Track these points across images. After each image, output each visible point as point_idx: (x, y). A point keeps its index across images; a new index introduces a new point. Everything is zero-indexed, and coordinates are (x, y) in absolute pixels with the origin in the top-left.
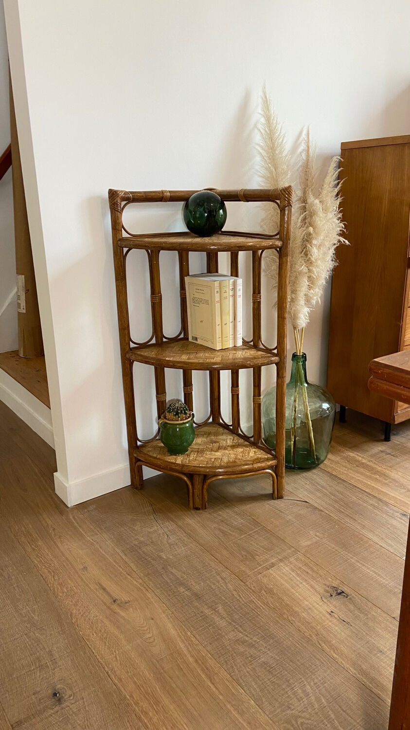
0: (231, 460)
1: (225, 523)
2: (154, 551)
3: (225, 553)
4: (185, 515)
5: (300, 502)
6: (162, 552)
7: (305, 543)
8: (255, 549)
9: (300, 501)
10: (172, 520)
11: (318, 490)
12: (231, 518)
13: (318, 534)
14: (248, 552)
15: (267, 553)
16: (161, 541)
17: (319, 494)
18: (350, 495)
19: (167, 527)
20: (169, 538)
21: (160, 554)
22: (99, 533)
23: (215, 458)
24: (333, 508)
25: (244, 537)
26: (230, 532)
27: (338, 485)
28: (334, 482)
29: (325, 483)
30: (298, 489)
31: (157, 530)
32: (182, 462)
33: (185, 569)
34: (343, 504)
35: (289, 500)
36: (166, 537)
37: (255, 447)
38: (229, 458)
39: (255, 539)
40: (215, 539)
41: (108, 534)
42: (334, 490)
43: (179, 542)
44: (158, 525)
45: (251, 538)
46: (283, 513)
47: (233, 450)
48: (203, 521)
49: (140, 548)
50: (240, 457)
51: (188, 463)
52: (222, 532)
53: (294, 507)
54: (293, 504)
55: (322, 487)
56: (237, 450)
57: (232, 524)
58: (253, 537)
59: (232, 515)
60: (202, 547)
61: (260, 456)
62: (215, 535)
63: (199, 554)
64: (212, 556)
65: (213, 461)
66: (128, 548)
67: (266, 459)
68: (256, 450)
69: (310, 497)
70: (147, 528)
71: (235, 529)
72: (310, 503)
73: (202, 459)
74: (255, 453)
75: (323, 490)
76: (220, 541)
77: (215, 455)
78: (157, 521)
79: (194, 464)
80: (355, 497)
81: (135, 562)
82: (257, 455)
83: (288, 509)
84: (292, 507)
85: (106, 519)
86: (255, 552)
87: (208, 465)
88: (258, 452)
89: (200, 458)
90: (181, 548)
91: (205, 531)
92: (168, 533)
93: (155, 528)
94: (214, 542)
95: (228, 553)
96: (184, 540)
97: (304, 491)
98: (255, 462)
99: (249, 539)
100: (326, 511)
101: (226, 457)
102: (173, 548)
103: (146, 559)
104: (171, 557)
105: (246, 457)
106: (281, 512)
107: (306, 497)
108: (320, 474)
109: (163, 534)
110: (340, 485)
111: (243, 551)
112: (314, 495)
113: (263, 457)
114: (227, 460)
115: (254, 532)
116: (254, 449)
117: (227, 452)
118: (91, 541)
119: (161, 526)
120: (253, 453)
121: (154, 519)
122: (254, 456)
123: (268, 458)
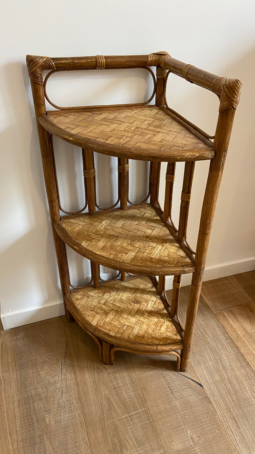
0: (141, 333)
1: (116, 391)
2: (42, 409)
3: (100, 434)
4: (88, 369)
5: (195, 384)
6: (49, 414)
7: (177, 445)
8: (128, 439)
9: (195, 382)
10: (75, 373)
11: (218, 371)
12: (124, 386)
13: (194, 436)
14: (120, 442)
15: (136, 448)
16: (54, 398)
17: (217, 378)
18: (247, 388)
19: (67, 381)
20: (62, 396)
21: (46, 416)
22: (11, 371)
23: (128, 326)
24: (223, 401)
25: (124, 418)
26: (116, 407)
27: (241, 369)
28: (238, 364)
29: (229, 363)
30: (200, 365)
31: (57, 381)
32: (97, 323)
33: (57, 444)
34: (236, 399)
35: (186, 377)
36: (60, 395)
37: (170, 319)
38: (140, 329)
39: (134, 424)
40: (99, 411)
41: (18, 373)
42: (233, 376)
43: (68, 405)
44: (60, 375)
45: (131, 421)
46: (173, 395)
47: (148, 319)
48: (99, 382)
49: (33, 402)
50: (150, 331)
51: (101, 327)
52: (109, 405)
53: (186, 389)
54: (188, 384)
55: (224, 367)
56: (152, 319)
57: (122, 395)
58: (133, 420)
59: (127, 382)
60: (83, 418)
61: (169, 334)
62: (102, 406)
63: (77, 428)
64: (86, 435)
65: (125, 329)
66: (24, 399)
67: (173, 341)
68: (169, 324)
69: (208, 379)
70: (50, 376)
71: (122, 403)
72: (204, 387)
73: (116, 324)
74: (167, 328)
75: (224, 372)
76: (102, 417)
77: (130, 321)
78: (62, 370)
79: (106, 329)
80: (251, 392)
81: (22, 419)
82: (168, 332)
83: (180, 390)
84: (185, 388)
85: (24, 354)
86: (126, 442)
87: (117, 334)
88: (170, 328)
89: (115, 322)
90: (66, 414)
91: (95, 397)
92: (64, 389)
93: (56, 378)
94: (96, 416)
95: (102, 435)
96: (73, 403)
97: (204, 368)
98: (161, 343)
99: (128, 423)
100: (215, 405)
101: (138, 327)
102: (59, 412)
103: (32, 419)
104: (52, 423)
105: (157, 332)
106: (172, 393)
107: (203, 379)
108: (229, 348)
109: (60, 389)
110: (242, 370)
111: (116, 437)
112: (212, 377)
113: (171, 338)
114: (138, 331)
115: (136, 414)
116: (168, 322)
117: (142, 320)
118: (2, 378)
119: (63, 378)
120: (166, 327)
121: (61, 366)
122: (164, 334)
123: (175, 339)
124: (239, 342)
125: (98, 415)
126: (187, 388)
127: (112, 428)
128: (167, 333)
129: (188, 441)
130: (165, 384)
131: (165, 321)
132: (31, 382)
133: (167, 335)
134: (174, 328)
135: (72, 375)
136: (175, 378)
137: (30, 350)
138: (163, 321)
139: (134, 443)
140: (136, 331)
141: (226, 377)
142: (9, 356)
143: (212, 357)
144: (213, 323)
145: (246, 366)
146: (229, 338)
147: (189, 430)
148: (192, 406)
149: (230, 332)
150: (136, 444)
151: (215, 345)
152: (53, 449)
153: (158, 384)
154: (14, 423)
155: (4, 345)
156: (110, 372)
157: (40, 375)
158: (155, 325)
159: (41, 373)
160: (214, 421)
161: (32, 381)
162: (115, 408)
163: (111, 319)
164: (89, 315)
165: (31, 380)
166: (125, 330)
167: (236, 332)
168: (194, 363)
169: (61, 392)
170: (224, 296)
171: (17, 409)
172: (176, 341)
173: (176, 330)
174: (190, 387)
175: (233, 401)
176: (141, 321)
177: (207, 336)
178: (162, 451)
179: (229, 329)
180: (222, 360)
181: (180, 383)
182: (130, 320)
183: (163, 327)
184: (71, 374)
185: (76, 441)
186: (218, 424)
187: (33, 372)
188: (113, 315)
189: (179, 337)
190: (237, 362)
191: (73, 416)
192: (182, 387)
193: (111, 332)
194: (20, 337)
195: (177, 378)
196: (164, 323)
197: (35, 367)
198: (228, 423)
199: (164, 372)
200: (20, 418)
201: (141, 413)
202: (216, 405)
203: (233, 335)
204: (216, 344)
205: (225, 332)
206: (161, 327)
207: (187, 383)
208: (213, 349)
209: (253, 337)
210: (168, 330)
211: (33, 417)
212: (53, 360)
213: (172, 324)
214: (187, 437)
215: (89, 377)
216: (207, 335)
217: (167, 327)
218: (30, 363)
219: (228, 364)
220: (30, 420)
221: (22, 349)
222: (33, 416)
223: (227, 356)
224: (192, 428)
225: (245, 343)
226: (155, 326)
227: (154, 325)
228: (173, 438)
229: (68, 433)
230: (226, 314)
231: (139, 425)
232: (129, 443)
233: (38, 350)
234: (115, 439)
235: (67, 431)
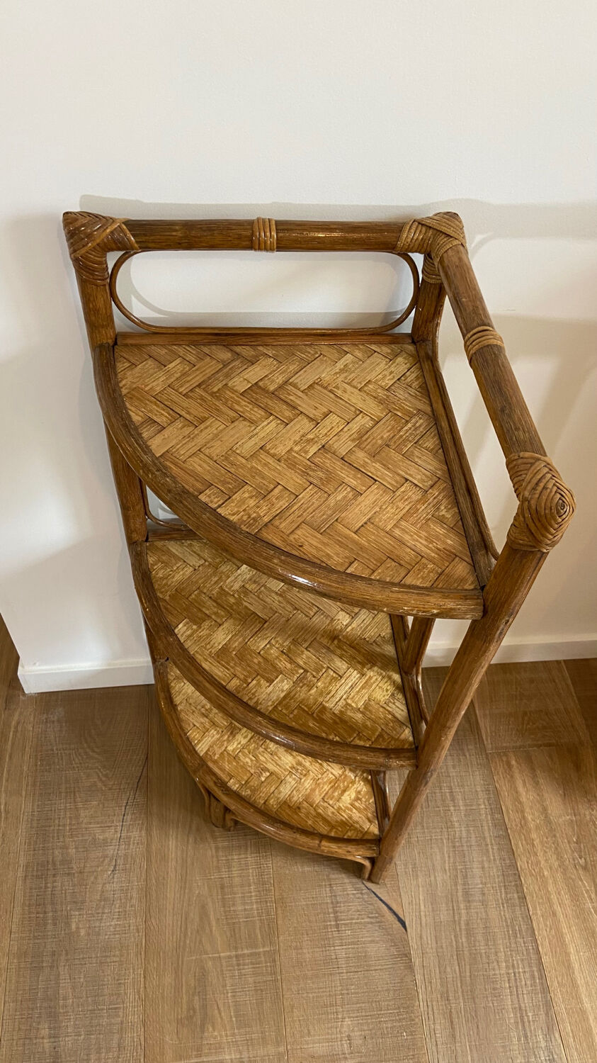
0: (295, 799)
1: (223, 895)
2: (68, 897)
3: (168, 979)
4: (178, 828)
5: (391, 918)
6: (80, 909)
7: (316, 1045)
8: (221, 1006)
9: (394, 913)
10: (149, 831)
11: (451, 899)
12: (242, 886)
13: (356, 1034)
14: (204, 1007)
15: (232, 1028)
16: (96, 878)
17: (444, 916)
18: (502, 955)
19: (129, 844)
20: (113, 878)
21: (73, 913)
22: (24, 793)
23: (272, 774)
24: (440, 973)
25: (225, 957)
26: (214, 928)
27: (503, 907)
28: (501, 892)
29: (480, 886)
30: (417, 875)
31: (109, 841)
32: (208, 750)
33: (82, 980)
34: (468, 974)
35: (377, 896)
36: (109, 873)
37: (370, 777)
38: (297, 789)
39: (240, 975)
40: (179, 930)
41: (36, 803)
42: (481, 919)
43: (121, 900)
44: (119, 829)
45: (236, 967)
46: (338, 931)
47: (321, 764)
48: (193, 864)
49: (54, 876)
50: (317, 799)
51: (215, 762)
52: (201, 919)
53: (370, 926)
54: (377, 915)
55: (467, 894)
56: (329, 768)
57: (234, 905)
58: (241, 967)
59: (251, 878)
60: (144, 937)
61: (356, 815)
62: (186, 919)
63: (128, 954)
64: (142, 976)
65: (263, 779)
66: (38, 864)
67: (360, 836)
68: (364, 789)
69: (422, 913)
70: (98, 826)
71: (228, 924)
72: (408, 930)
73: (247, 763)
74: (357, 799)
75: (462, 906)
76: (182, 944)
77: (279, 762)
78: (125, 817)
79: (223, 770)
80: (507, 967)
81: (26, 908)
82: (354, 810)
83: (356, 923)
84: (368, 923)
85: (56, 760)
86: (216, 1011)
87: (244, 789)
88: (363, 799)
89: (245, 756)
90: (113, 919)
91: (178, 895)
92: (120, 862)
93: (109, 834)
94: (171, 938)
95: (173, 984)
96: (131, 898)
97: (423, 887)
98: (333, 834)
99: (230, 970)
100: (418, 977)
101: (293, 782)
102: (100, 911)
103: (45, 913)
104: (83, 932)
105: (331, 802)
106: (337, 926)
107: (412, 909)
108: (493, 849)
109: (111, 861)
110: (506, 909)
111: (199, 995)
112: (433, 911)
113: (358, 826)
114: (289, 793)
115: (251, 954)
116: (362, 783)
117: (307, 764)
118: (2, 807)
119: (122, 835)
120: (353, 796)
121: (123, 808)
122: (345, 811)
123: (366, 832)
124: (521, 840)
125: (175, 937)
126: (372, 923)
127: (195, 973)
128: (351, 811)
129: (341, 1041)
130: (327, 903)
131: (357, 778)
132: (58, 830)
133: (350, 818)
134: (371, 801)
135: (143, 833)
136: (353, 894)
137: (70, 754)
138: (353, 778)
139: (231, 1018)
140: (285, 791)
141: (464, 918)
142: (26, 758)
143: (449, 863)
144: (476, 780)
145: (517, 901)
146: (501, 825)
147: (349, 1017)
148: (370, 966)
149: (507, 811)
150: (234, 1019)
151: (464, 834)
152: (73, 988)
153: (313, 898)
154: (8, 913)
155: (19, 729)
156: (220, 845)
157: (77, 817)
158: (332, 784)
159: (82, 814)
160: (407, 1012)
161: (61, 828)
162: (211, 931)
163: (239, 746)
164: (195, 726)
165: (59, 826)
166: (262, 782)
167: (523, 812)
168: (405, 869)
169: (112, 868)
170: (525, 713)
171: (20, 883)
172: (366, 837)
173: (374, 809)
174: (379, 922)
175: (461, 976)
176: (304, 766)
177: (452, 808)
178: (282, 1049)
179: (507, 803)
180: (469, 876)
181: (359, 908)
182: (280, 758)
183: (347, 793)
184: (140, 831)
185: (120, 983)
186: (413, 1020)
187: (66, 807)
188: (245, 737)
189: (374, 829)
190: (499, 887)
191: (125, 927)
192: (363, 919)
193: (232, 780)
194: (56, 718)
195: (357, 896)
196: (353, 782)
197: (72, 795)
198: (434, 1024)
199: (333, 874)
200: (24, 904)
201: (262, 956)
202: (422, 978)
203: (512, 819)
204: (468, 831)
205: (497, 808)
206: (344, 791)
207: (374, 912)
208: (457, 844)
209: (558, 835)
210: (357, 804)
211: (47, 910)
212: (110, 789)
213: (371, 790)
214: (341, 1032)
215: (176, 847)
216: (454, 806)
217: (357, 795)
218: (63, 786)
219: (479, 888)
220: (41, 916)
221: (55, 748)
222: (49, 908)
223: (483, 868)
224: (355, 1015)
225: (533, 845)
226: (332, 787)
227: (330, 783)
228: (311, 1027)
229: (107, 962)
230: (513, 762)
231: (251, 980)
232: (220, 1014)
233: (85, 757)
234: (196, 998)
235: (107, 956)
